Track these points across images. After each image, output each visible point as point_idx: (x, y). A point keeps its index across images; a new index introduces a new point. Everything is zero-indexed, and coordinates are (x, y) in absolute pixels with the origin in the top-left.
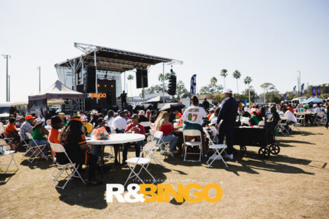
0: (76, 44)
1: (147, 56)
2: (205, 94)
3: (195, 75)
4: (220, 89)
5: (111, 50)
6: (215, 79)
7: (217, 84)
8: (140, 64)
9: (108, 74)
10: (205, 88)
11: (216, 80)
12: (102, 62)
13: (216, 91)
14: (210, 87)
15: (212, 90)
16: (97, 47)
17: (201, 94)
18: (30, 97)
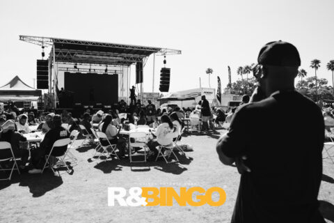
0: (21, 37)
9: (109, 68)
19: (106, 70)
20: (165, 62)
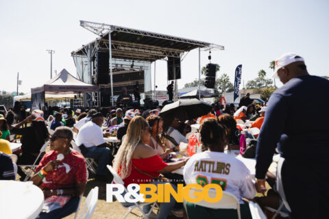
0: (82, 22)
1: (178, 39)
2: (252, 88)
3: (240, 66)
4: (269, 83)
5: (129, 30)
6: (263, 73)
7: (265, 78)
8: (171, 50)
9: (135, 64)
10: (252, 82)
11: (265, 73)
12: (122, 48)
13: (265, 85)
14: (258, 81)
15: (260, 85)
16: (112, 26)
17: (248, 88)
18: (32, 90)
19: (132, 66)
20: (210, 58)
